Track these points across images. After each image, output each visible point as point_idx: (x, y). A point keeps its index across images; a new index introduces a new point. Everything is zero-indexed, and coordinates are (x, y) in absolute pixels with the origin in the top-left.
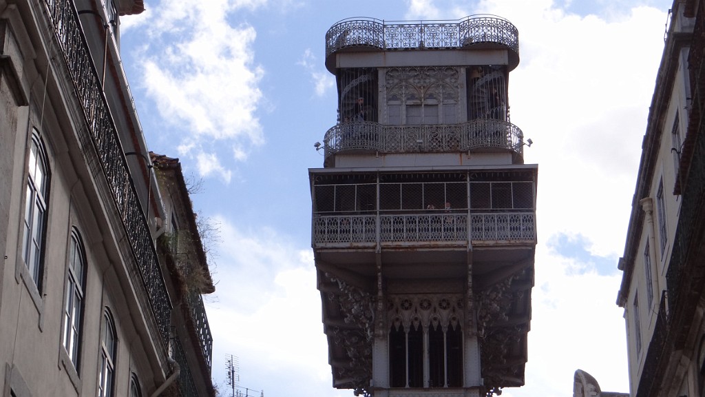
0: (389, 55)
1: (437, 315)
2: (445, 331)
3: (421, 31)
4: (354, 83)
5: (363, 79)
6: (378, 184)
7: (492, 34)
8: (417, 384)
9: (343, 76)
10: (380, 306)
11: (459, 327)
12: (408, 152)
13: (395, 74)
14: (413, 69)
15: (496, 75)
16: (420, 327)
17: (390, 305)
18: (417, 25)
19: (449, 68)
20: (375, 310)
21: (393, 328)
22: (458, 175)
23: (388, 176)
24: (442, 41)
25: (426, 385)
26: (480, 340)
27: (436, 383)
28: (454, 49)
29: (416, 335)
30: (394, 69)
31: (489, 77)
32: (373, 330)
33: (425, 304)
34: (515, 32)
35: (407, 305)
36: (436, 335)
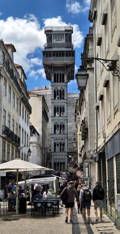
0: (53, 32)
1: (61, 72)
5: (50, 36)
7: (69, 29)
8: (58, 82)
11: (64, 74)
12: (56, 47)
13: (55, 35)
15: (70, 35)
16: (58, 74)
18: (58, 27)
19: (63, 34)
20: (52, 71)
21: (54, 74)
23: (54, 52)
25: (59, 82)
26: (67, 75)
27: (60, 82)
28: (63, 31)
32: (51, 74)
33: (59, 70)
35: (56, 70)
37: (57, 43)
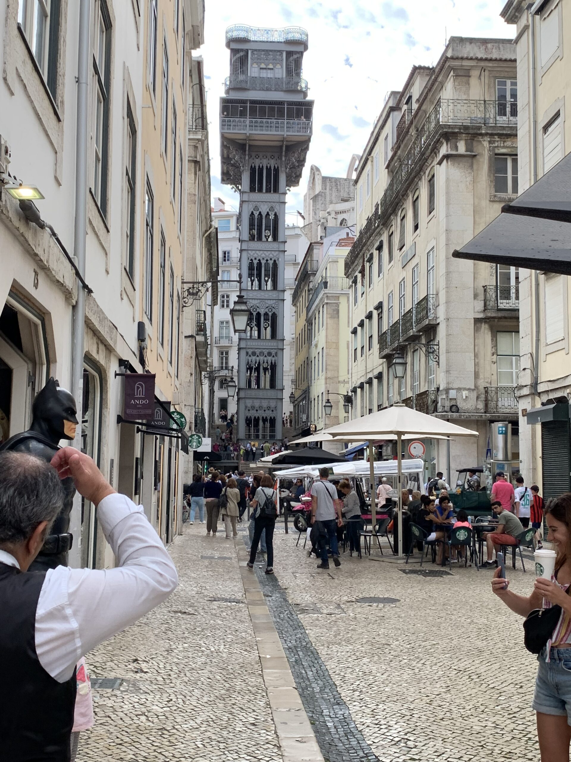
0: (252, 43)
1: (269, 162)
2: (272, 168)
3: (267, 33)
4: (238, 55)
5: (241, 53)
6: (248, 105)
7: (297, 36)
8: (260, 190)
9: (234, 52)
10: (247, 158)
11: (278, 167)
12: (260, 90)
13: (255, 53)
14: (263, 50)
15: (298, 55)
16: (263, 166)
17: (250, 156)
18: (266, 30)
19: (279, 51)
20: (245, 158)
21: (252, 166)
22: (281, 103)
23: (253, 102)
24: (276, 38)
25: (264, 191)
26: (286, 173)
27: (268, 191)
28: (281, 42)
29: (261, 170)
30: (256, 50)
31: (295, 56)
32: (243, 167)
33: (265, 157)
34: (307, 35)
35: (257, 157)
36: (269, 170)
37: (261, 76)
